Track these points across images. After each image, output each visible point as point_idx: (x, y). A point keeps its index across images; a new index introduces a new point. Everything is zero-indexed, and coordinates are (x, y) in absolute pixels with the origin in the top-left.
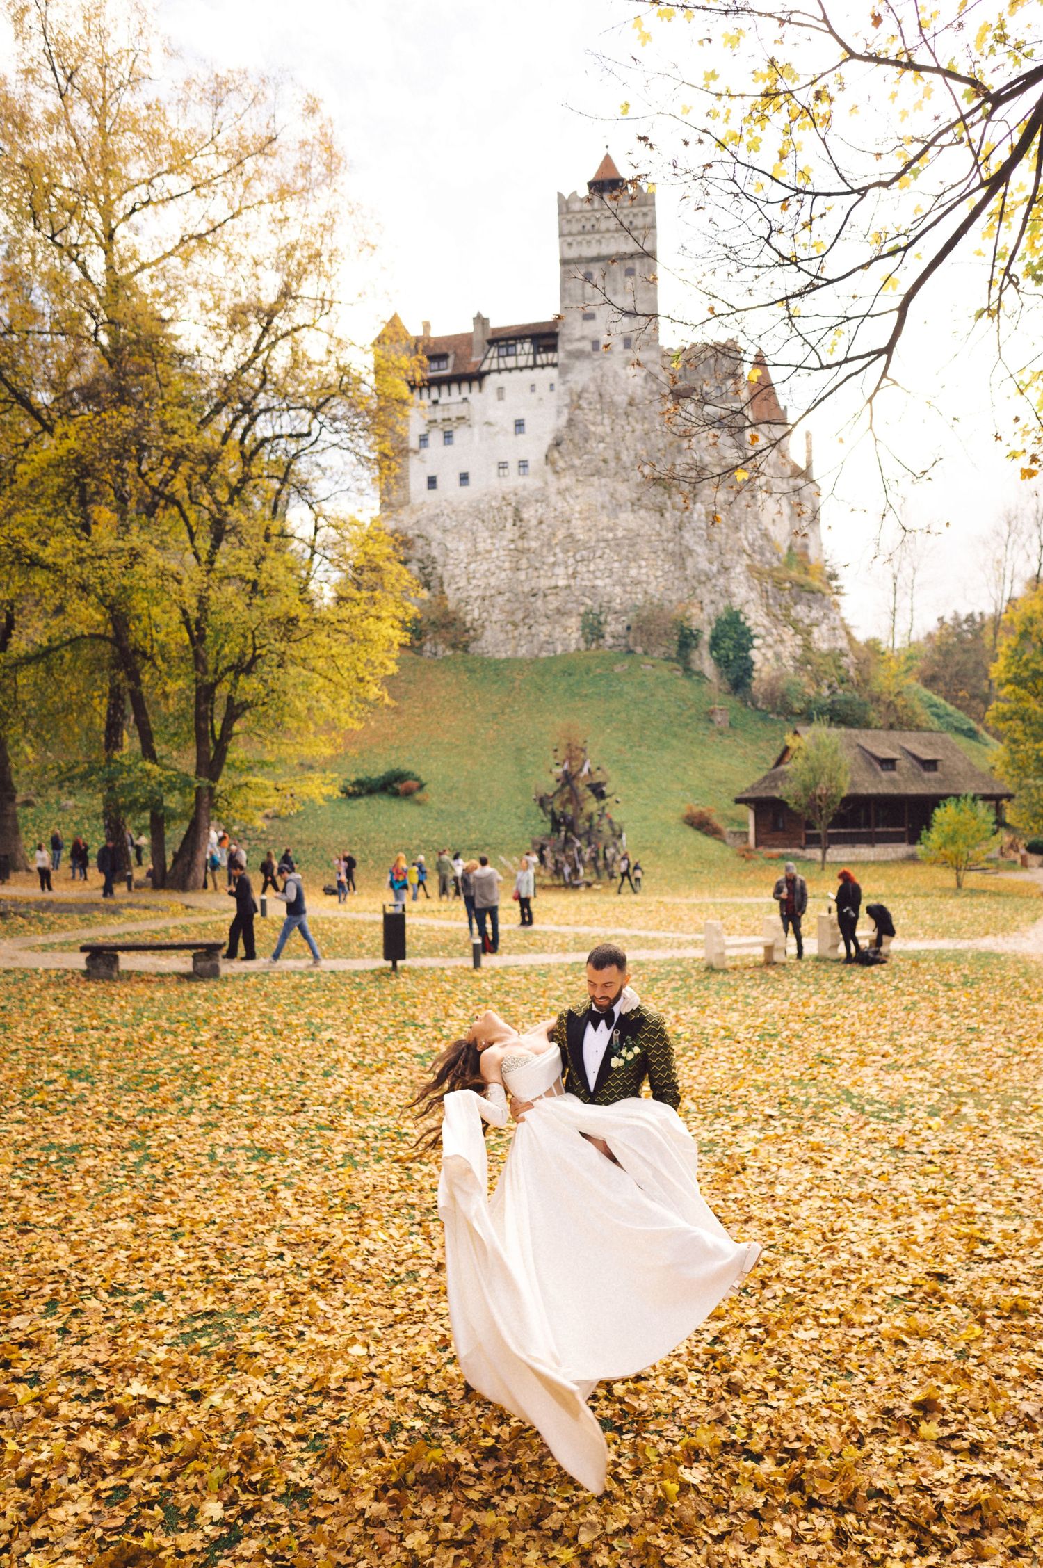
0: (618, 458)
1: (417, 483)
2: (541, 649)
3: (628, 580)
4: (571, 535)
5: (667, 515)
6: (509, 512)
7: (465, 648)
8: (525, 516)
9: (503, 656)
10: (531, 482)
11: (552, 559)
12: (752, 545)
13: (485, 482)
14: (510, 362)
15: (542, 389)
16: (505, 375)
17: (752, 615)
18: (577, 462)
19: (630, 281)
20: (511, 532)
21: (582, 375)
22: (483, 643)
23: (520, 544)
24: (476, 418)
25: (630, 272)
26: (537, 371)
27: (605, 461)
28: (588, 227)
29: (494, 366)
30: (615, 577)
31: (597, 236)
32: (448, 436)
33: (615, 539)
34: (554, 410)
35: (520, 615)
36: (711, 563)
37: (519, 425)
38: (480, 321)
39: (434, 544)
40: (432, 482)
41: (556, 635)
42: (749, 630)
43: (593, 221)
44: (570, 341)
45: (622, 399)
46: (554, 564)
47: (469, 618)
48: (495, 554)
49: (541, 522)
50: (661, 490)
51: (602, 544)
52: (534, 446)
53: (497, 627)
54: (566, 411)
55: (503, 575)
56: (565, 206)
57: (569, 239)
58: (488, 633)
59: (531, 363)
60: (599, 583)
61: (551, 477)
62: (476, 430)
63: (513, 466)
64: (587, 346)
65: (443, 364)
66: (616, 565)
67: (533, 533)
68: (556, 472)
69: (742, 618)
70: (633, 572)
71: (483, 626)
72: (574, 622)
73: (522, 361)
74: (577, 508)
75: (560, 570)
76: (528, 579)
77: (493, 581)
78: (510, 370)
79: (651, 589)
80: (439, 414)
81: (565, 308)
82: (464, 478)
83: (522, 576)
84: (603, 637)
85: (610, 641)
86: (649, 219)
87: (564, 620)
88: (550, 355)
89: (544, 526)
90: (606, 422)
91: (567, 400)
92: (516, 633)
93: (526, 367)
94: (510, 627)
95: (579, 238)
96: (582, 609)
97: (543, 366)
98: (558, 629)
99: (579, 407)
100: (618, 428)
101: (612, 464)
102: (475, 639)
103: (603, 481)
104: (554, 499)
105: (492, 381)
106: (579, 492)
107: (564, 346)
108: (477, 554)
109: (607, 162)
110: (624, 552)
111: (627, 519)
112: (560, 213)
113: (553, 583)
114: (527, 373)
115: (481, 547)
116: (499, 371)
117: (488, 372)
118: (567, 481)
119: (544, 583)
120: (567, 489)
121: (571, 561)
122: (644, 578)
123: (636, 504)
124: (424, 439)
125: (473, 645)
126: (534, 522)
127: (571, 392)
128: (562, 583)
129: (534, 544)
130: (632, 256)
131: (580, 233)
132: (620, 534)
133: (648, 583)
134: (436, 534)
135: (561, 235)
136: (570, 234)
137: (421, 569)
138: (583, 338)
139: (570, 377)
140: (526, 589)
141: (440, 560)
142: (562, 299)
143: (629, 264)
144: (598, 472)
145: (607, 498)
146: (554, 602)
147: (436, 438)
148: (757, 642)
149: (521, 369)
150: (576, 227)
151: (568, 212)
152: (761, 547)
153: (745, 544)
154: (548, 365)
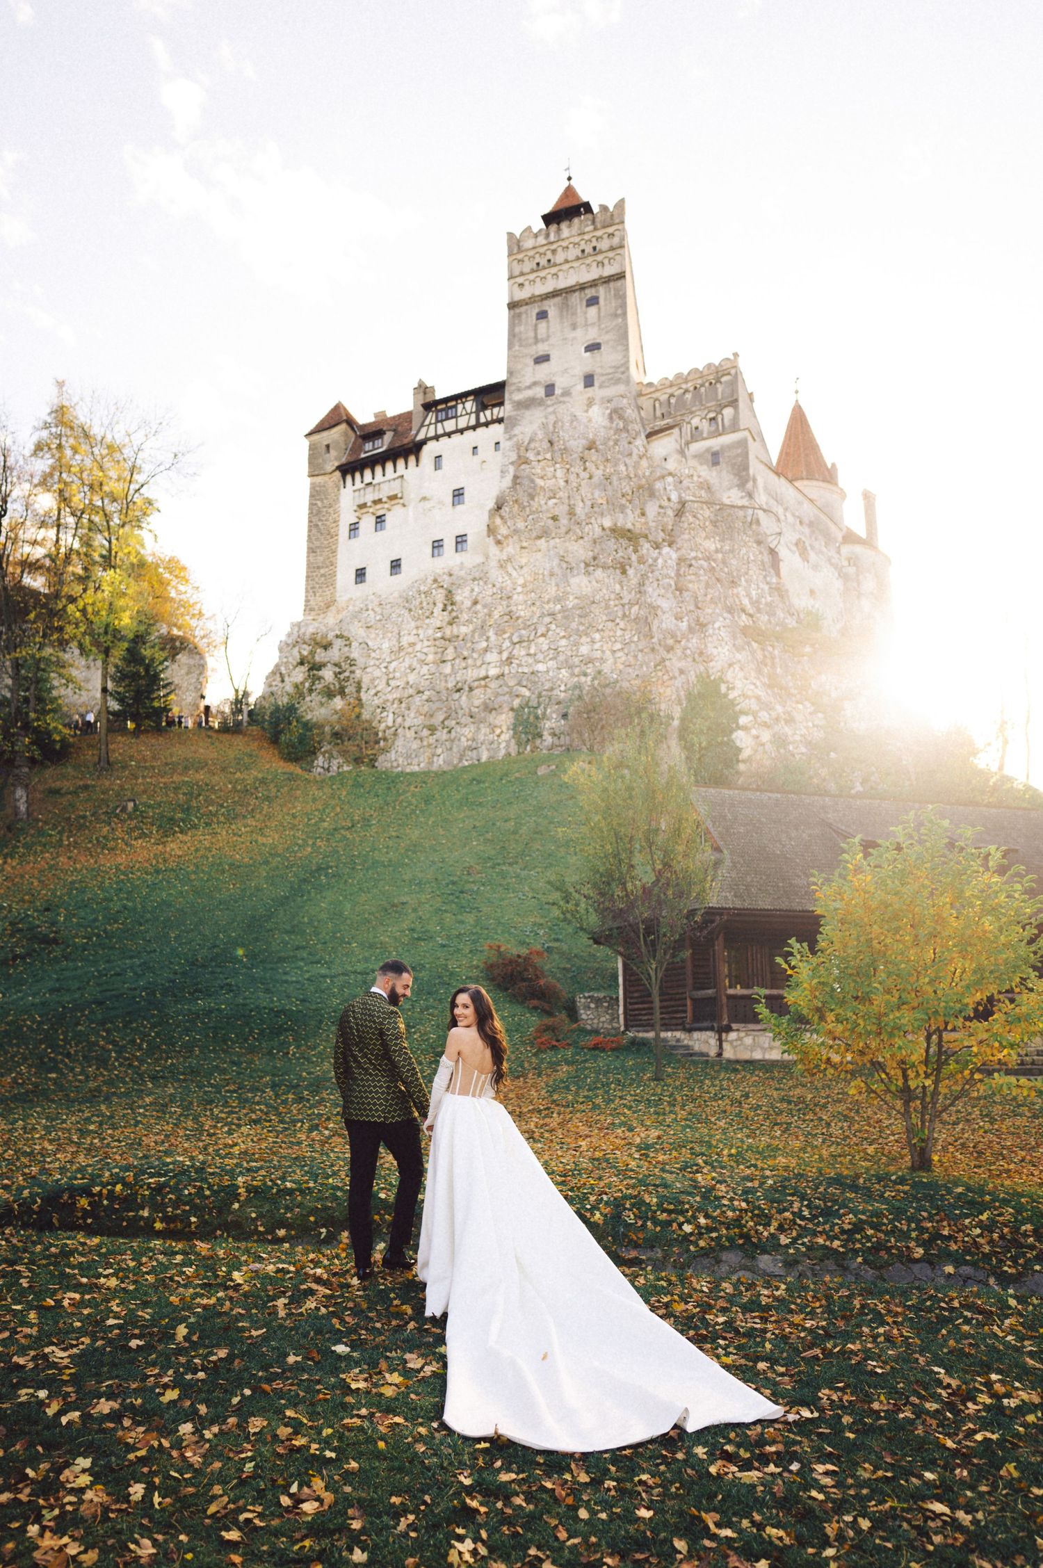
0: (571, 513)
1: (345, 576)
2: (461, 760)
3: (576, 660)
4: (510, 614)
5: (631, 572)
6: (440, 596)
7: (372, 762)
8: (458, 598)
9: (416, 769)
10: (469, 559)
11: (484, 644)
12: (754, 603)
13: (419, 565)
14: (450, 425)
15: (486, 451)
16: (444, 440)
17: (738, 684)
18: (521, 525)
19: (593, 311)
20: (439, 618)
21: (531, 425)
22: (393, 755)
23: (448, 632)
24: (412, 495)
25: (593, 301)
26: (480, 430)
27: (555, 518)
28: (543, 262)
29: (431, 433)
30: (562, 658)
31: (553, 270)
32: (380, 520)
33: (564, 610)
34: (498, 473)
35: (440, 716)
36: (679, 618)
37: (458, 494)
38: (423, 389)
39: (355, 644)
40: (360, 574)
41: (481, 737)
42: (732, 703)
43: (549, 255)
44: (519, 390)
45: (577, 445)
46: (486, 650)
47: (383, 726)
48: (418, 647)
49: (475, 603)
50: (624, 542)
51: (547, 619)
52: (472, 519)
53: (410, 734)
54: (511, 469)
55: (425, 670)
56: (515, 245)
57: (520, 280)
58: (399, 742)
59: (473, 422)
60: (541, 667)
61: (494, 550)
62: (411, 509)
63: (449, 544)
64: (540, 392)
65: (378, 443)
66: (564, 642)
67: (465, 617)
68: (499, 542)
69: (723, 688)
70: (584, 650)
71: (395, 734)
72: (504, 720)
73: (462, 423)
74: (521, 581)
75: (492, 657)
76: (454, 672)
77: (412, 678)
78: (449, 435)
79: (606, 668)
80: (369, 496)
81: (513, 357)
82: (396, 565)
83: (447, 669)
84: (541, 736)
85: (548, 739)
86: (616, 241)
87: (491, 718)
88: (496, 410)
89: (479, 607)
90: (560, 473)
91: (514, 457)
92: (432, 740)
93: (468, 428)
94: (426, 732)
95: (532, 277)
96: (516, 703)
97: (487, 424)
98: (484, 730)
99: (527, 462)
100: (572, 477)
101: (564, 521)
102: (385, 751)
103: (552, 543)
104: (495, 574)
105: (429, 450)
106: (524, 561)
107: (511, 396)
108: (401, 649)
109: (569, 192)
110: (574, 625)
111: (581, 584)
112: (510, 255)
113: (483, 673)
114: (469, 434)
115: (405, 641)
116: (437, 438)
117: (424, 442)
118: (511, 549)
119: (472, 674)
120: (509, 560)
121: (507, 644)
122: (598, 654)
123: (591, 564)
124: (354, 528)
125: (381, 758)
126: (468, 603)
127: (518, 447)
128: (493, 672)
129: (464, 630)
130: (594, 284)
131: (533, 271)
132: (570, 604)
133: (603, 660)
134: (357, 631)
135: (511, 278)
136: (522, 274)
137: (336, 674)
138: (535, 384)
139: (517, 430)
140: (450, 685)
141: (361, 662)
142: (510, 345)
143: (590, 293)
144: (544, 534)
145: (556, 562)
146: (479, 697)
147: (368, 522)
148: (743, 720)
149: (461, 431)
150: (528, 266)
151: (520, 250)
152: (769, 605)
153: (746, 601)
154: (493, 422)
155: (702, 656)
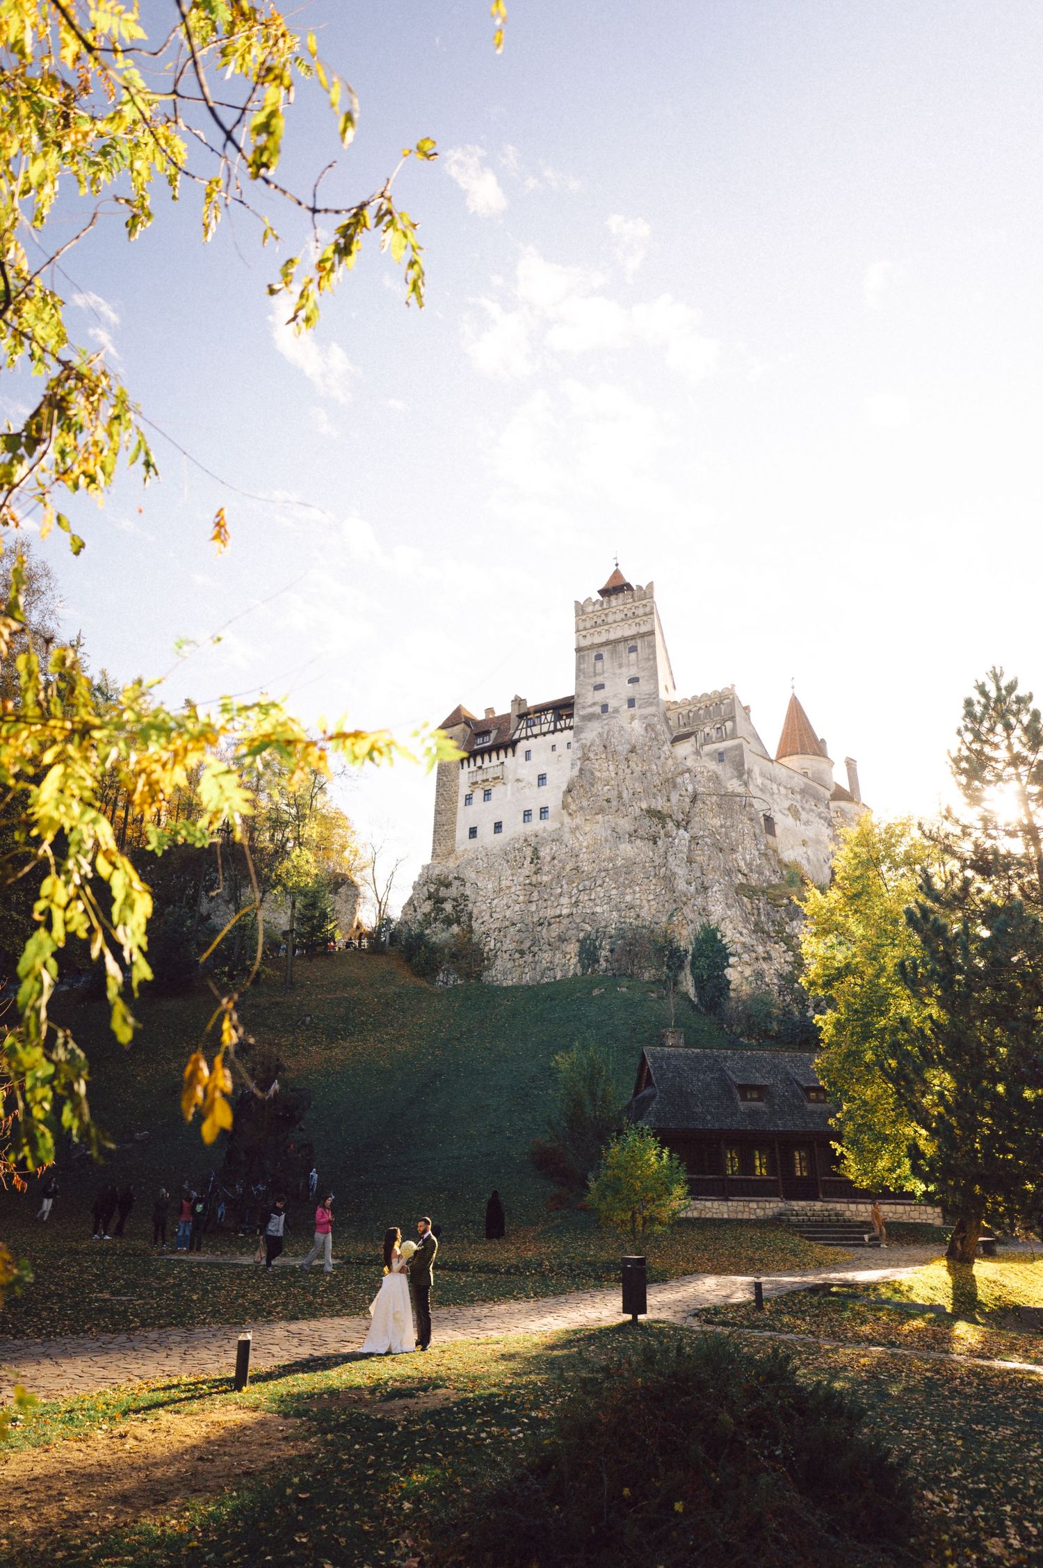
0: (620, 797)
1: (462, 833)
2: (542, 977)
3: (623, 905)
4: (577, 868)
5: (660, 843)
6: (528, 852)
7: (478, 977)
8: (542, 854)
9: (510, 983)
10: (550, 825)
11: (559, 890)
12: (749, 865)
13: (515, 828)
14: (536, 730)
15: (561, 748)
16: (532, 740)
17: (729, 933)
18: (585, 803)
19: (633, 655)
20: (528, 868)
21: (592, 733)
22: (493, 972)
23: (534, 879)
24: (510, 777)
25: (633, 649)
26: (557, 734)
27: (608, 801)
28: (599, 621)
29: (523, 735)
30: (613, 903)
31: (606, 627)
32: (487, 794)
33: (615, 867)
34: (569, 764)
35: (527, 944)
36: (689, 883)
37: (542, 779)
38: (518, 702)
39: (468, 885)
40: (473, 832)
41: (557, 961)
42: (725, 948)
43: (603, 617)
44: (584, 708)
45: (623, 749)
46: (561, 895)
47: (487, 949)
48: (513, 890)
49: (554, 858)
50: (656, 820)
51: (603, 874)
52: (551, 796)
53: (506, 956)
54: (579, 763)
55: (517, 908)
56: (580, 609)
57: (584, 633)
58: (498, 962)
59: (552, 728)
60: (598, 909)
61: (567, 819)
62: (509, 787)
63: (536, 814)
64: (598, 709)
65: (486, 739)
66: (614, 892)
67: (546, 868)
68: (570, 814)
69: (719, 936)
70: (628, 898)
71: (496, 956)
72: (573, 948)
73: (545, 728)
74: (585, 844)
75: (564, 900)
76: (538, 910)
77: (508, 913)
78: (536, 736)
79: (644, 913)
80: (480, 777)
81: (579, 684)
82: (498, 827)
83: (533, 908)
84: (598, 962)
85: (603, 964)
86: (648, 609)
87: (563, 946)
88: (568, 721)
89: (556, 861)
90: (611, 768)
91: (580, 754)
92: (521, 962)
93: (549, 732)
94: (517, 955)
95: (592, 631)
96: (582, 935)
97: (562, 730)
98: (559, 955)
99: (588, 759)
100: (620, 772)
101: (614, 803)
102: (488, 968)
103: (606, 818)
104: (567, 837)
105: (522, 746)
106: (587, 829)
107: (579, 712)
108: (501, 890)
109: (617, 574)
110: (621, 880)
111: (626, 849)
112: (577, 615)
113: (558, 912)
114: (549, 736)
115: (504, 883)
116: (527, 738)
117: (518, 740)
118: (578, 820)
119: (550, 913)
120: (577, 828)
121: (575, 891)
122: (638, 902)
123: (633, 835)
124: (469, 799)
125: (485, 974)
126: (548, 859)
127: (583, 747)
128: (565, 912)
129: (545, 878)
130: (633, 637)
131: (592, 627)
132: (619, 862)
133: (641, 907)
134: (470, 874)
135: (578, 631)
136: (585, 629)
137: (454, 907)
138: (594, 704)
139: (583, 736)
140: (535, 920)
141: (472, 897)
142: (577, 677)
143: (631, 643)
144: (601, 811)
145: (609, 832)
146: (555, 930)
147: (478, 795)
148: (732, 960)
149: (544, 734)
150: (588, 624)
151: (584, 613)
152: (759, 866)
153: (742, 864)
154: (566, 728)
155: (704, 911)
